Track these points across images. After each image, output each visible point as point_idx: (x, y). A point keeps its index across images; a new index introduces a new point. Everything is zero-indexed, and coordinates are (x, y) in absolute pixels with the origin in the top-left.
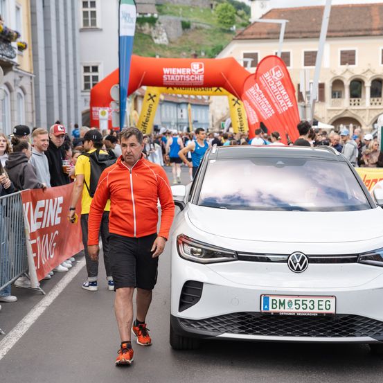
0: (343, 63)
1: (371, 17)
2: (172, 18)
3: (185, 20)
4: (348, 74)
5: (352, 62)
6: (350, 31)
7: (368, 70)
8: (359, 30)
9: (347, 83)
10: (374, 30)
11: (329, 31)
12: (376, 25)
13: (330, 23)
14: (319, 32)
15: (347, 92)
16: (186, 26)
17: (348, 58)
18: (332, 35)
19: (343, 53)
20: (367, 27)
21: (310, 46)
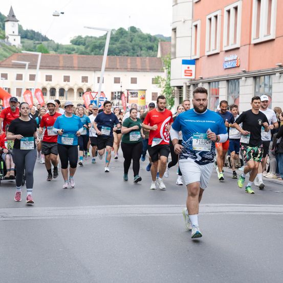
0: (47, 80)
1: (59, 61)
4: (49, 85)
5: (51, 80)
6: (49, 66)
7: (58, 84)
8: (53, 67)
9: (48, 89)
10: (60, 67)
11: (40, 66)
12: (61, 65)
13: (41, 62)
14: (36, 66)
15: (48, 93)
17: (49, 78)
18: (42, 67)
19: (47, 76)
20: (57, 65)
21: (32, 72)
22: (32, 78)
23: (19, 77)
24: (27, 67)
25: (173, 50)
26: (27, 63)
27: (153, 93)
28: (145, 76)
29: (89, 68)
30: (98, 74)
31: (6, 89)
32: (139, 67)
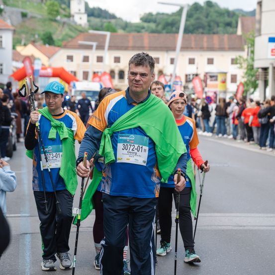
0: (115, 62)
1: (128, 41)
2: (14, 9)
3: (24, 11)
4: (117, 67)
5: (119, 62)
6: (118, 47)
8: (122, 47)
9: (117, 72)
10: (129, 47)
11: (109, 46)
12: (131, 44)
13: (110, 42)
15: (117, 76)
16: (24, 15)
17: (117, 60)
18: (111, 48)
19: (115, 58)
20: (126, 45)
22: (100, 59)
23: (86, 59)
24: (94, 47)
25: (257, 26)
26: (95, 44)
27: (232, 75)
28: (222, 56)
29: (161, 48)
30: (172, 55)
31: (72, 72)
32: (217, 46)
